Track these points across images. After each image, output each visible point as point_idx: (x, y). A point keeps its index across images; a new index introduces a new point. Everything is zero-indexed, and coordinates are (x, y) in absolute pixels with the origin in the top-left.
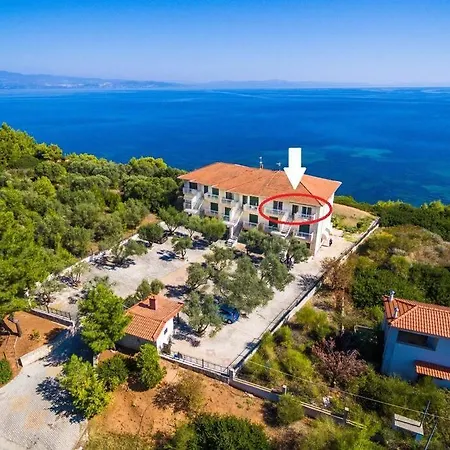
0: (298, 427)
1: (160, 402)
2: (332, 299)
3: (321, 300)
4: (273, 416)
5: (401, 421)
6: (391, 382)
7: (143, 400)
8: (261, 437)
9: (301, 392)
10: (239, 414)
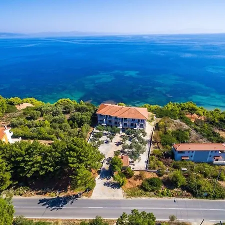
0: (165, 176)
1: (135, 179)
2: (156, 145)
3: (154, 146)
4: (160, 175)
5: (183, 169)
6: (179, 162)
7: (131, 180)
8: (159, 180)
9: (163, 169)
10: (152, 177)
